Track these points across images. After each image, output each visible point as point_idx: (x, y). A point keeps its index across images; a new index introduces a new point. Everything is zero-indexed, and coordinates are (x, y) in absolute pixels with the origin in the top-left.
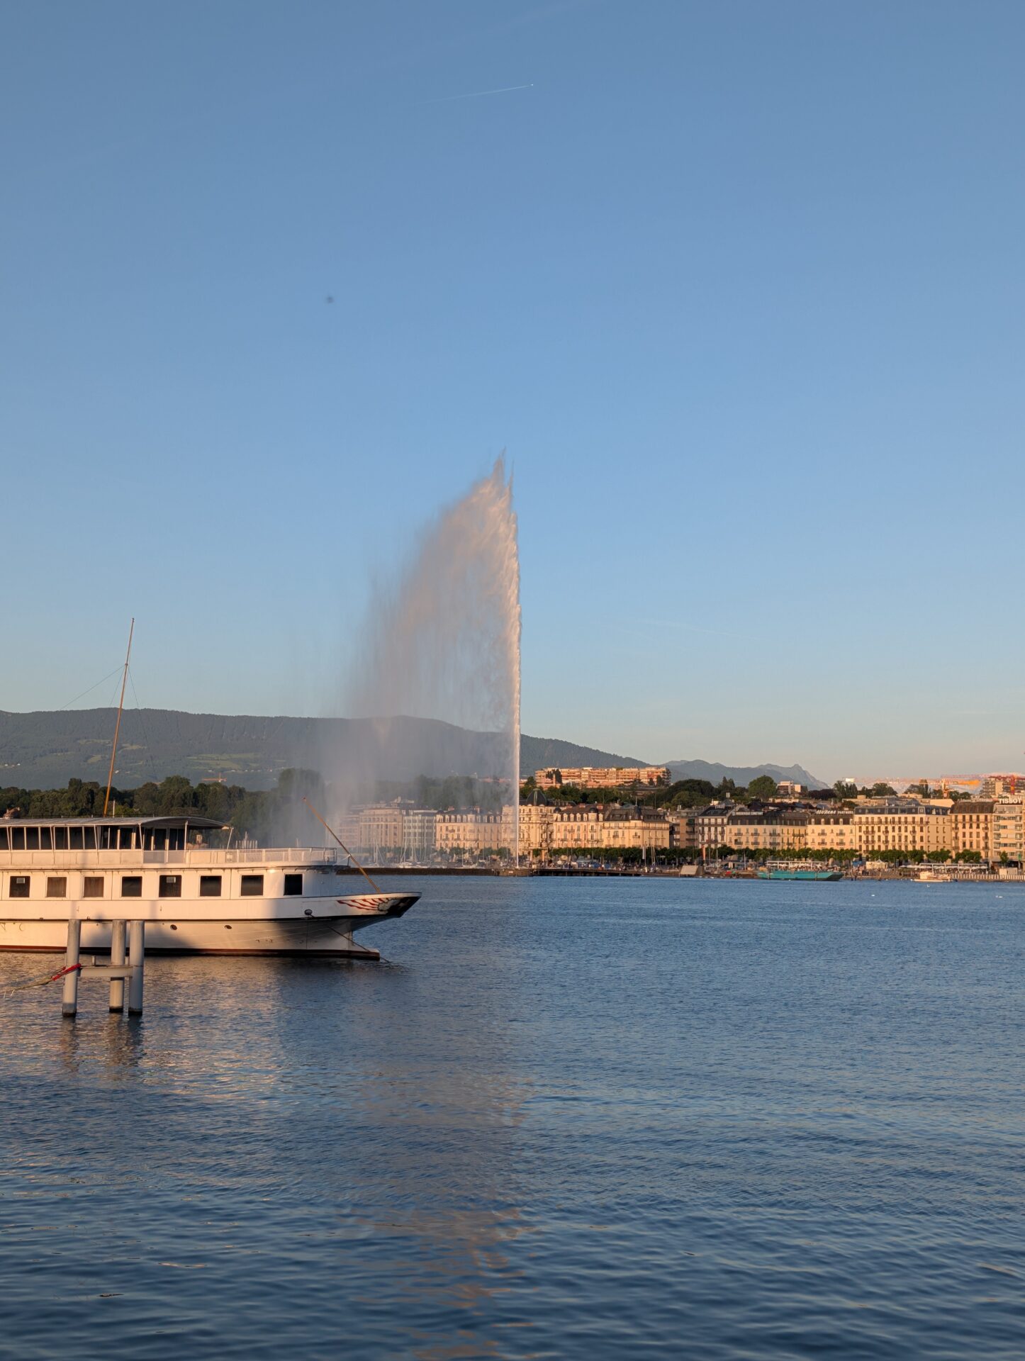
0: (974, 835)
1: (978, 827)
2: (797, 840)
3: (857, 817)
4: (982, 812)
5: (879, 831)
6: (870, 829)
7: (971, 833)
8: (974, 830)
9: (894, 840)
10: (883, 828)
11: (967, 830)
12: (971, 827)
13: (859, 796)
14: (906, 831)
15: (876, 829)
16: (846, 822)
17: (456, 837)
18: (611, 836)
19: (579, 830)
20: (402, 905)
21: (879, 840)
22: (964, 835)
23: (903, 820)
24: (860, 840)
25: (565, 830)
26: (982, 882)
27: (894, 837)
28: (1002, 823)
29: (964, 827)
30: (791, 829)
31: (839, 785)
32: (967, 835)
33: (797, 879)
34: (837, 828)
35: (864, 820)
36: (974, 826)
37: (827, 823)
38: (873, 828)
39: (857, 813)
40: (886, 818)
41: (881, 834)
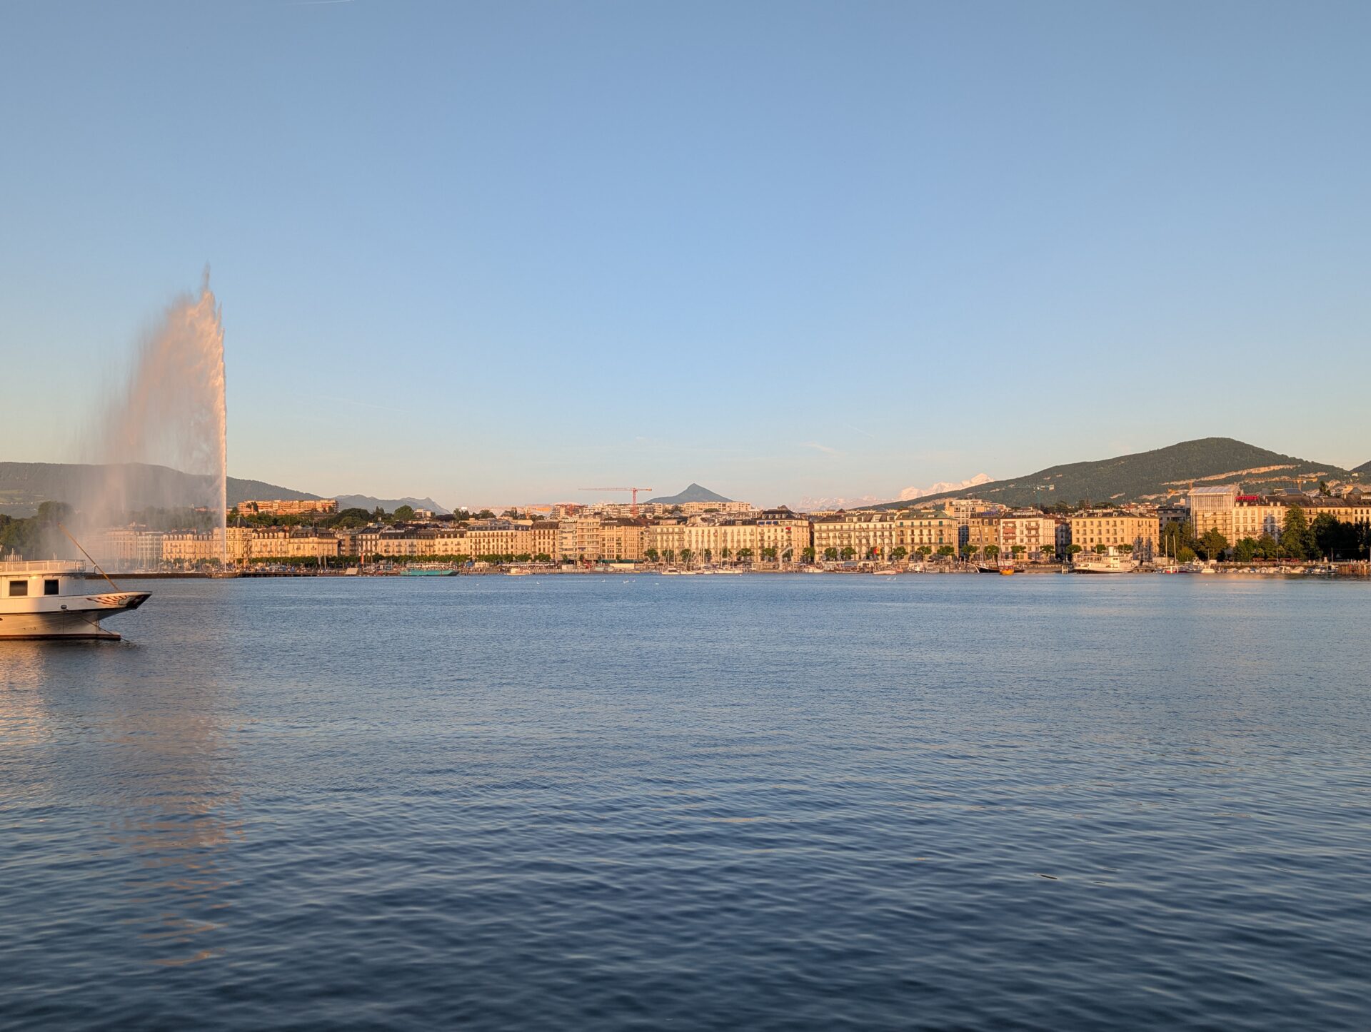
0: (546, 543)
1: (549, 538)
2: (428, 549)
3: (469, 533)
4: (551, 528)
5: (484, 542)
6: (478, 541)
7: (544, 542)
8: (546, 540)
9: (493, 548)
10: (486, 540)
11: (542, 540)
12: (544, 538)
13: (470, 519)
14: (502, 542)
15: (482, 540)
16: (462, 536)
17: (178, 551)
18: (295, 548)
19: (271, 544)
20: (137, 600)
21: (484, 548)
22: (540, 543)
23: (500, 534)
24: (471, 548)
25: (261, 545)
26: (551, 574)
27: (493, 546)
28: (564, 535)
29: (540, 538)
30: (424, 541)
31: (457, 511)
32: (542, 543)
33: (428, 575)
34: (455, 541)
35: (474, 535)
36: (546, 537)
37: (449, 537)
38: (480, 540)
39: (469, 530)
40: (489, 533)
41: (485, 544)
